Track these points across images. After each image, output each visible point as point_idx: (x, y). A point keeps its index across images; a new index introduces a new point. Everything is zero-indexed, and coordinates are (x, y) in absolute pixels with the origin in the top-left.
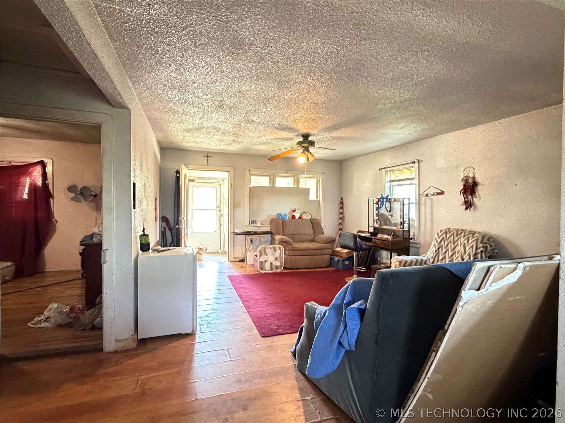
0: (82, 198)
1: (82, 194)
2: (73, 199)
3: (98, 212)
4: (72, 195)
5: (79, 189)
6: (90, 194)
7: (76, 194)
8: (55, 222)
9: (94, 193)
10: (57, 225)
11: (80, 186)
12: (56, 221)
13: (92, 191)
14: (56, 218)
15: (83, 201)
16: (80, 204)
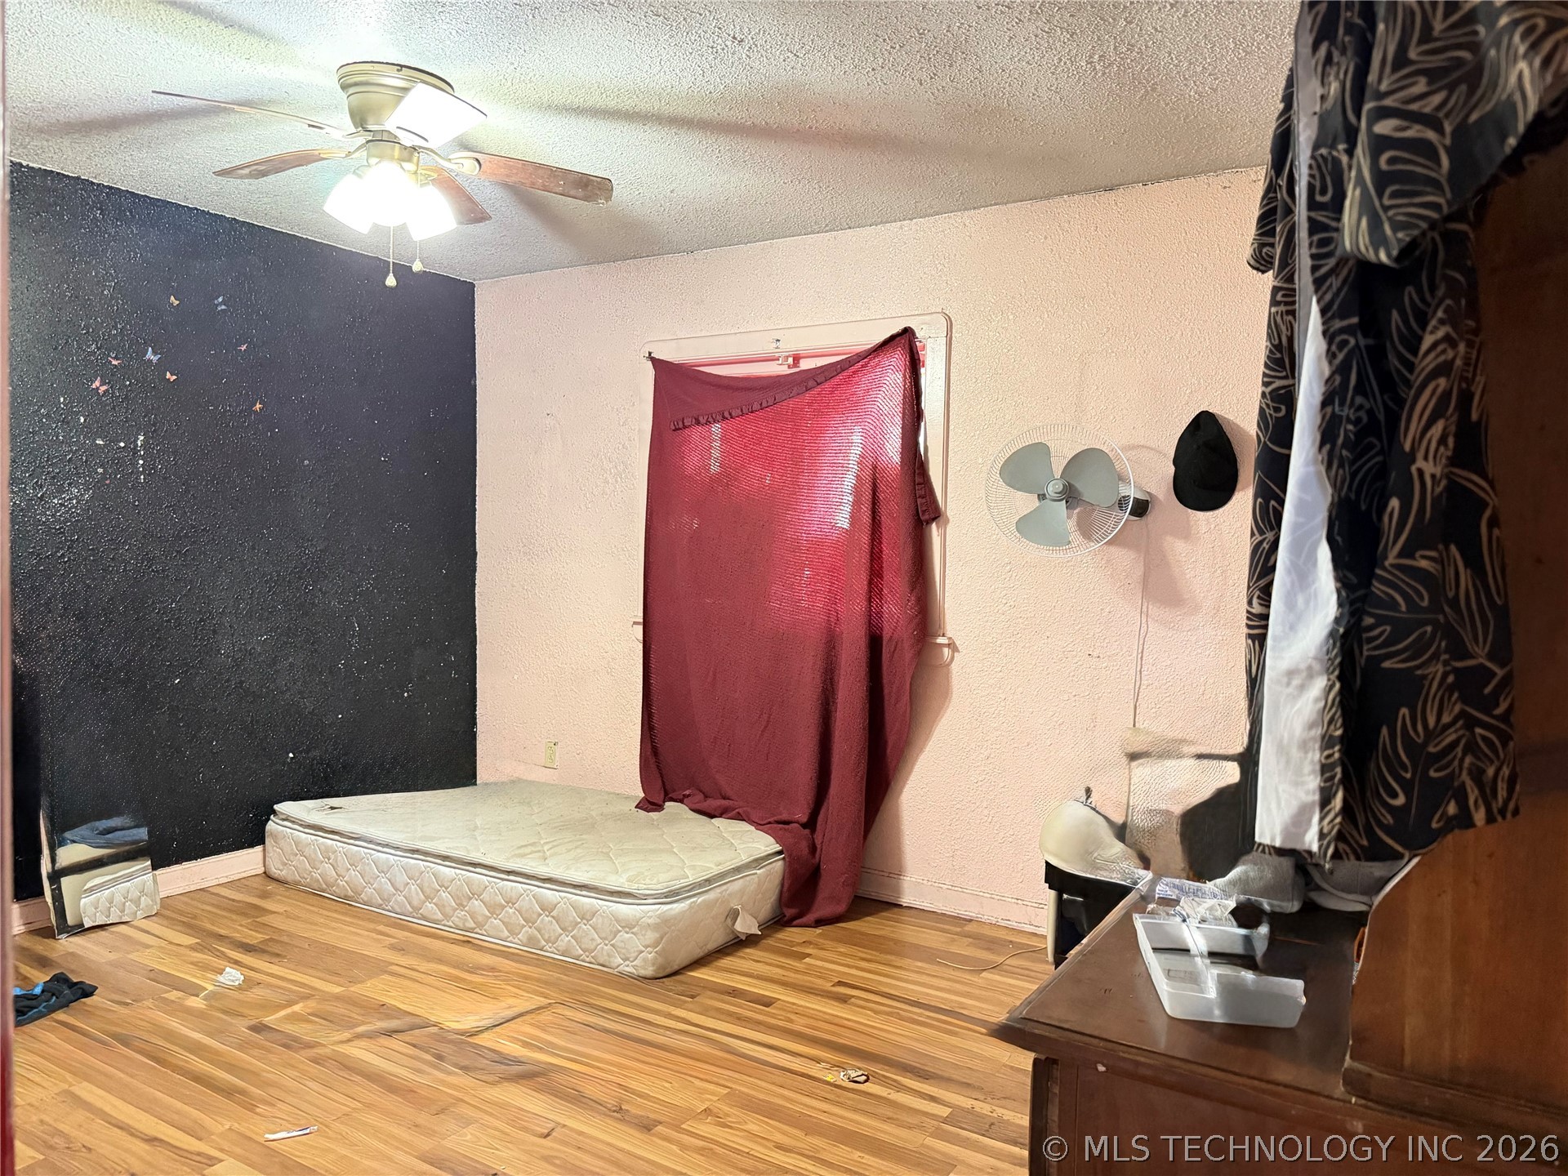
0: (1071, 524)
1: (1070, 496)
2: (1026, 526)
3: (1154, 610)
4: (1026, 503)
5: (1058, 471)
6: (1114, 499)
7: (1042, 497)
8: (946, 650)
9: (1138, 487)
10: (954, 667)
11: (1063, 451)
12: (952, 646)
13: (1122, 478)
14: (949, 634)
15: (1076, 537)
16: (1058, 556)
